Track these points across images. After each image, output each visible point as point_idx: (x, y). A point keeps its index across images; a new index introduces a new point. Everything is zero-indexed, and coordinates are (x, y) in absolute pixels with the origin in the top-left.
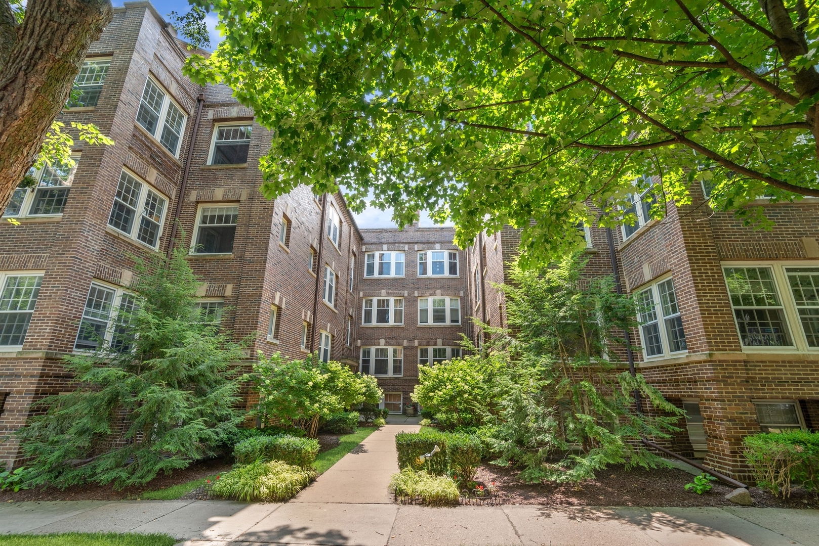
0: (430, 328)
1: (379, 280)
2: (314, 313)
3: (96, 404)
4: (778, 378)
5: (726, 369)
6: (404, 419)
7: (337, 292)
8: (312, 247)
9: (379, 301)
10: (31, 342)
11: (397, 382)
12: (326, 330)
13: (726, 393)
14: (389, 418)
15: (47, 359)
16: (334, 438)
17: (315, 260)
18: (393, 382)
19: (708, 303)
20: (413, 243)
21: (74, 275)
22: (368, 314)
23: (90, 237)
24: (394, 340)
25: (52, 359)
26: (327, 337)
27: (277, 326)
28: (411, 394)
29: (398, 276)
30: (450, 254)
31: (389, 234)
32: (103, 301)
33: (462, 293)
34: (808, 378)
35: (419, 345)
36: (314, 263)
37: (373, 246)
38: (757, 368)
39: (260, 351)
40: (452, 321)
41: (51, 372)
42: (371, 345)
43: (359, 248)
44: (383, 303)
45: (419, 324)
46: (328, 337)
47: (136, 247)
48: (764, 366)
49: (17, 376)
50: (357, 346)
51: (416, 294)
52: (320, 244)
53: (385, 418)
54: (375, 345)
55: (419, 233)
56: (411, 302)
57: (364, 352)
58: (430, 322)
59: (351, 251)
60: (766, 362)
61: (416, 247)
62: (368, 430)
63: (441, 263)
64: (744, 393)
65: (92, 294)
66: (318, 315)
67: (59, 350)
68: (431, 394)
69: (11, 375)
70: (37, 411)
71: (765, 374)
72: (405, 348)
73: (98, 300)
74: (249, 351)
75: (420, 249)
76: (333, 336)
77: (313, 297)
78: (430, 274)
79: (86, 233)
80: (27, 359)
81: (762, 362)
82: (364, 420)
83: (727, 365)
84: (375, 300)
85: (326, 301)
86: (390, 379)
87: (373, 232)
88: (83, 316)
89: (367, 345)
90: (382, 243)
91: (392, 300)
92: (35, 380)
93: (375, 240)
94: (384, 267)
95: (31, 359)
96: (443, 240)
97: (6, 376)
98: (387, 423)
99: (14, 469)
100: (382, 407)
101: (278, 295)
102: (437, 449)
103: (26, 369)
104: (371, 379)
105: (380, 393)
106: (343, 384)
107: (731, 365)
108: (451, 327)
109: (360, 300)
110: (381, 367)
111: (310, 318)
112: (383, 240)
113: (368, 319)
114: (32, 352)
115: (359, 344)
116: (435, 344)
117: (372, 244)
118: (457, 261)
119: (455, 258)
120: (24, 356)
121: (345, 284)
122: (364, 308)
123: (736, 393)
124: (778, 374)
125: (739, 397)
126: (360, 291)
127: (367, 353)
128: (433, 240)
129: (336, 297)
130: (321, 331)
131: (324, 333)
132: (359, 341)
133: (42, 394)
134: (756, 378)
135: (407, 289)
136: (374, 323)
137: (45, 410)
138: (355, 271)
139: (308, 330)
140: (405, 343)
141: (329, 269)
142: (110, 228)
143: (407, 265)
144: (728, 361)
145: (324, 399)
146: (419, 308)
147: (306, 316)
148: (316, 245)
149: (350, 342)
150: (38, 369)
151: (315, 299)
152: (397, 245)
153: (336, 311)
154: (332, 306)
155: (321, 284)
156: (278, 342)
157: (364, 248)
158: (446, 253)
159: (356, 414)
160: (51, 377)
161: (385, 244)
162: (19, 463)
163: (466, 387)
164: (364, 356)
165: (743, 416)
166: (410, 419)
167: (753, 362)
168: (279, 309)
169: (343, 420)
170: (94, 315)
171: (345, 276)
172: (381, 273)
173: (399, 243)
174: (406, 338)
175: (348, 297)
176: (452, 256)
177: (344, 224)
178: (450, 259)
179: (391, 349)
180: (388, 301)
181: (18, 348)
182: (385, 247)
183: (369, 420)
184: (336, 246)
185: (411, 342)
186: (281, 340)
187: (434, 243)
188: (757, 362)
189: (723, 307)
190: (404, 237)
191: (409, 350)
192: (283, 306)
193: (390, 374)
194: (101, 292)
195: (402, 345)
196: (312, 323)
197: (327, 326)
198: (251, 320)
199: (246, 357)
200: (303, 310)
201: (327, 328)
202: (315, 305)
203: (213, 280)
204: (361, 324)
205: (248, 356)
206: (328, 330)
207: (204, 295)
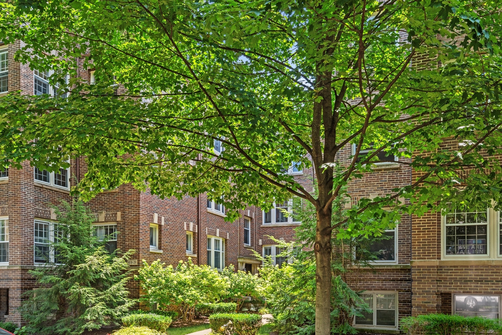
2: (198, 222)
3: (49, 294)
4: (464, 278)
5: (422, 272)
10: (12, 260)
12: (215, 235)
13: (418, 289)
15: (22, 270)
19: (420, 223)
21: (23, 218)
22: (269, 213)
23: (26, 192)
24: (293, 238)
25: (25, 270)
26: (217, 241)
27: (160, 239)
29: (296, 173)
32: (44, 231)
34: (487, 278)
38: (449, 271)
39: (144, 260)
41: (26, 277)
42: (272, 243)
46: (219, 241)
47: (55, 191)
48: (455, 270)
49: (11, 279)
50: (258, 245)
54: (275, 244)
57: (266, 250)
60: (457, 267)
64: (431, 289)
65: (36, 228)
66: (203, 225)
67: (27, 264)
69: (8, 279)
70: (24, 298)
71: (455, 275)
73: (41, 231)
74: (137, 260)
76: (225, 240)
77: (195, 209)
79: (24, 190)
80: (13, 270)
81: (454, 267)
83: (423, 270)
88: (35, 242)
89: (268, 244)
92: (19, 282)
95: (15, 270)
97: (5, 279)
99: (21, 327)
101: (156, 216)
102: (230, 322)
103: (14, 276)
107: (426, 270)
111: (194, 228)
113: (268, 220)
114: (14, 266)
115: (260, 244)
120: (11, 268)
123: (425, 289)
124: (465, 275)
125: (426, 292)
127: (268, 252)
130: (209, 236)
131: (213, 239)
132: (260, 241)
133: (24, 289)
134: (447, 278)
136: (274, 223)
137: (28, 298)
139: (194, 238)
142: (37, 181)
144: (425, 267)
147: (188, 227)
149: (252, 241)
150: (19, 276)
151: (198, 211)
154: (220, 212)
155: (203, 197)
156: (161, 252)
160: (26, 280)
162: (23, 325)
165: (426, 304)
167: (448, 267)
168: (160, 226)
170: (41, 241)
181: (6, 264)
186: (164, 250)
188: (451, 267)
189: (431, 226)
192: (163, 223)
194: (41, 225)
196: (197, 231)
197: (216, 231)
198: (135, 239)
199: (135, 264)
200: (185, 223)
201: (216, 233)
202: (198, 216)
203: (108, 209)
204: (261, 224)
205: (137, 264)
206: (218, 234)
207: (104, 220)
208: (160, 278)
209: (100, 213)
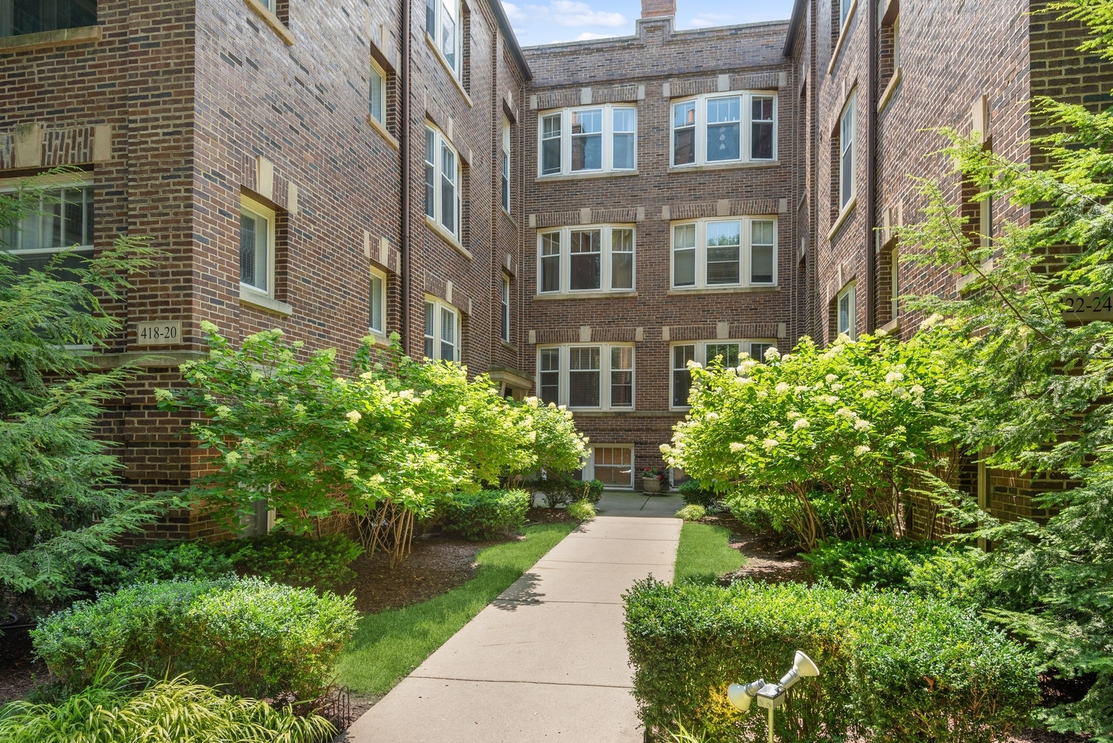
0: (700, 297)
1: (572, 182)
2: (402, 244)
6: (639, 501)
7: (467, 205)
8: (375, 52)
9: (575, 235)
11: (620, 423)
12: (443, 297)
14: (604, 501)
16: (464, 551)
17: (390, 98)
18: (614, 424)
20: (658, 78)
22: (551, 268)
24: (614, 328)
26: (446, 315)
27: (282, 263)
28: (664, 448)
29: (620, 171)
30: (756, 104)
31: (596, 58)
33: (783, 205)
35: (673, 339)
36: (390, 107)
37: (557, 94)
39: (207, 325)
40: (755, 278)
42: (561, 340)
43: (521, 99)
44: (587, 241)
45: (673, 289)
46: (450, 315)
50: (527, 344)
51: (666, 214)
52: (402, 50)
53: (594, 501)
54: (569, 340)
55: (673, 50)
56: (655, 235)
57: (545, 358)
58: (701, 282)
59: (499, 103)
61: (666, 89)
62: (551, 533)
63: (732, 129)
66: (415, 254)
68: (735, 447)
72: (639, 346)
74: (178, 325)
75: (678, 92)
76: (464, 316)
77: (394, 202)
78: (701, 159)
82: (547, 505)
84: (565, 233)
85: (436, 220)
86: (606, 416)
87: (556, 55)
89: (550, 342)
90: (579, 85)
91: (606, 232)
93: (560, 78)
94: (585, 146)
96: (738, 62)
98: (599, 513)
100: (589, 477)
101: (266, 170)
102: (803, 665)
104: (562, 416)
105: (579, 445)
106: (470, 421)
108: (753, 293)
109: (530, 234)
110: (584, 390)
111: (391, 258)
112: (583, 76)
113: (551, 281)
115: (532, 340)
116: (713, 335)
117: (553, 88)
118: (775, 120)
119: (768, 114)
121: (488, 188)
122: (540, 255)
126: (528, 212)
127: (551, 360)
128: (712, 64)
129: (466, 218)
130: (429, 298)
131: (438, 306)
132: (532, 333)
135: (642, 201)
136: (565, 289)
138: (513, 162)
139: (391, 291)
140: (640, 333)
141: (438, 137)
143: (644, 138)
145: (410, 464)
146: (672, 250)
147: (375, 249)
148: (389, 49)
149: (513, 334)
151: (402, 210)
152: (617, 87)
153: (469, 254)
154: (454, 237)
155: (416, 171)
156: (287, 310)
157: (534, 103)
158: (745, 100)
159: (521, 495)
161: (587, 85)
163: (862, 424)
164: (544, 366)
166: (653, 503)
168: (282, 214)
169: (484, 510)
171: (486, 166)
172: (579, 163)
173: (623, 81)
174: (641, 324)
175: (499, 223)
176: (761, 108)
177: (475, 18)
178: (756, 115)
179: (606, 349)
180: (597, 234)
182: (586, 94)
183: (559, 506)
184: (456, 73)
185: (653, 332)
186: (300, 306)
187: (714, 72)
190: (634, 63)
191: (650, 351)
192: (293, 208)
193: (605, 404)
195: (632, 339)
196: (398, 272)
197: (445, 286)
198: (171, 233)
199: (171, 341)
200: (366, 234)
201: (444, 291)
202: (402, 226)
203: (55, 116)
204: (534, 292)
205: (178, 340)
206: (449, 297)
207: (36, 162)
208: (282, 398)
209: (21, 130)
